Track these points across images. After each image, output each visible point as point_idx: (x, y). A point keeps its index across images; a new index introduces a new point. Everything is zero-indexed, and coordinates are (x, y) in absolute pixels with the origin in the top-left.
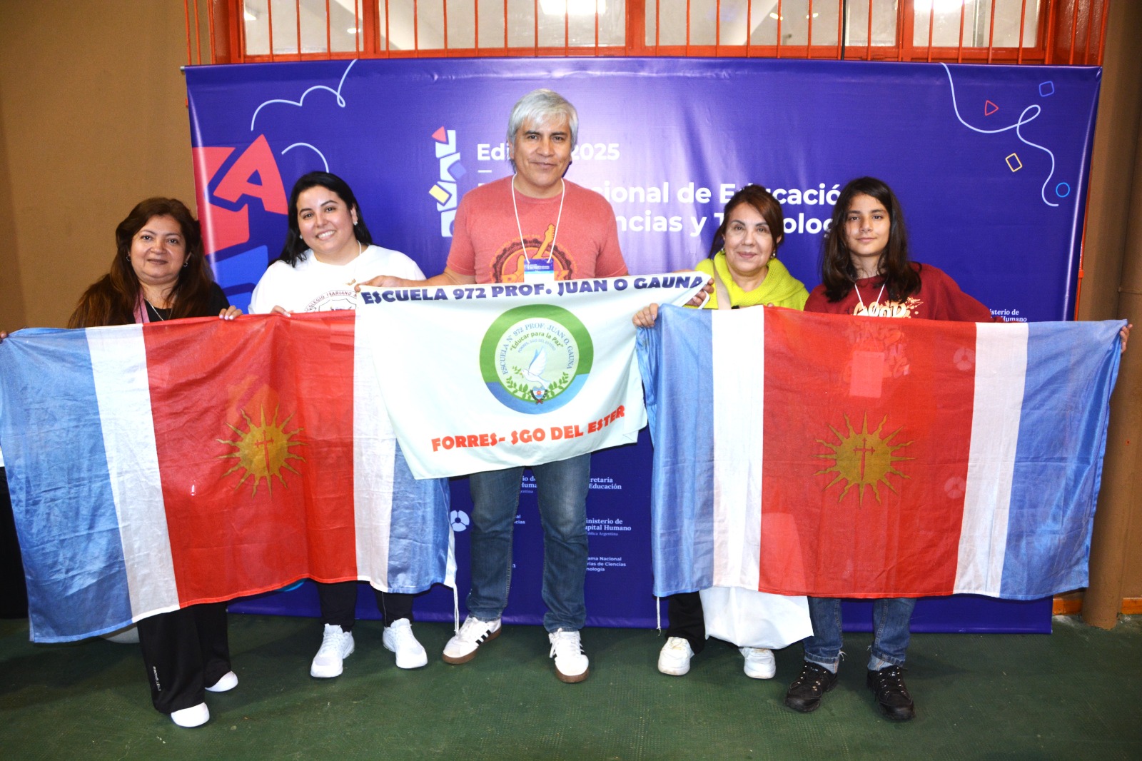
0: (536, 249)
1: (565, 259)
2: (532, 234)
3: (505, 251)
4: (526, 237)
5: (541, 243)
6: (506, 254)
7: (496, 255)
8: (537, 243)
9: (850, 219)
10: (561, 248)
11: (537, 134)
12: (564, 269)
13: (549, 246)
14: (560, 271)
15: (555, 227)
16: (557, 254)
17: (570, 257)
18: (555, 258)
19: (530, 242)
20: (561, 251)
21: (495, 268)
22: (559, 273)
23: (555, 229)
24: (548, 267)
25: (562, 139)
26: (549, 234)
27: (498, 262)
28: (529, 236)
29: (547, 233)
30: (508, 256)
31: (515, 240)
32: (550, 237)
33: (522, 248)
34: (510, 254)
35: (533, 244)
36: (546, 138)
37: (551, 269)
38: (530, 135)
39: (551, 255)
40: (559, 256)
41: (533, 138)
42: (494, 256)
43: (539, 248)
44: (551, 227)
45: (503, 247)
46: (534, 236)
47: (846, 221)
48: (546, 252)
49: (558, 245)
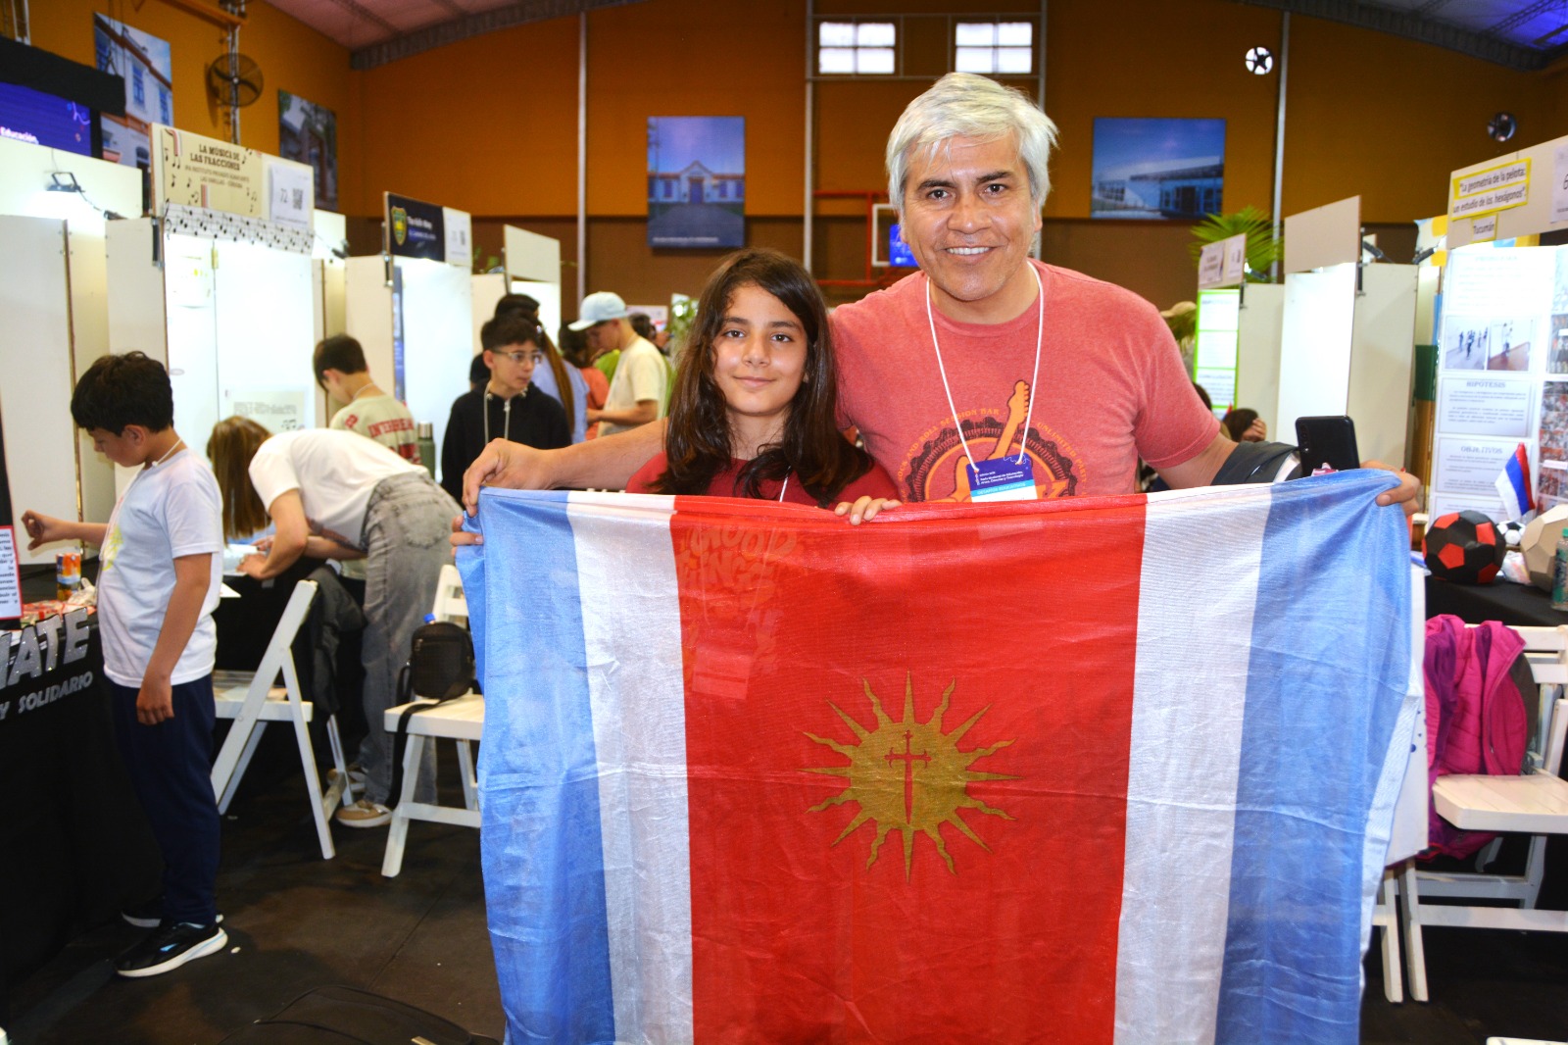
0: (994, 440)
1: (1058, 455)
2: (981, 406)
3: (927, 447)
4: (967, 415)
5: (1001, 426)
6: (931, 456)
7: (910, 456)
8: (993, 427)
9: (725, 335)
10: (1046, 432)
11: (945, 184)
12: (1058, 478)
13: (1020, 431)
14: (1050, 484)
15: (1030, 386)
16: (1039, 447)
17: (1067, 450)
18: (1035, 457)
19: (979, 426)
20: (1046, 439)
21: (911, 486)
22: (1048, 489)
23: (1029, 390)
24: (1020, 474)
25: (1006, 187)
26: (1017, 403)
27: (914, 472)
28: (975, 412)
29: (1012, 403)
30: (934, 461)
31: (944, 423)
32: (1021, 412)
33: (959, 442)
34: (938, 456)
35: (987, 430)
36: (966, 192)
37: (1027, 476)
38: (928, 190)
39: (1023, 449)
40: (1044, 451)
41: (939, 194)
42: (905, 458)
43: (999, 437)
44: (1021, 386)
45: (923, 440)
46: (985, 412)
47: (717, 333)
48: (1015, 445)
49: (1038, 426)
